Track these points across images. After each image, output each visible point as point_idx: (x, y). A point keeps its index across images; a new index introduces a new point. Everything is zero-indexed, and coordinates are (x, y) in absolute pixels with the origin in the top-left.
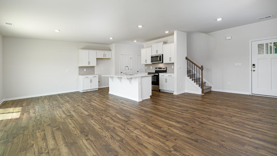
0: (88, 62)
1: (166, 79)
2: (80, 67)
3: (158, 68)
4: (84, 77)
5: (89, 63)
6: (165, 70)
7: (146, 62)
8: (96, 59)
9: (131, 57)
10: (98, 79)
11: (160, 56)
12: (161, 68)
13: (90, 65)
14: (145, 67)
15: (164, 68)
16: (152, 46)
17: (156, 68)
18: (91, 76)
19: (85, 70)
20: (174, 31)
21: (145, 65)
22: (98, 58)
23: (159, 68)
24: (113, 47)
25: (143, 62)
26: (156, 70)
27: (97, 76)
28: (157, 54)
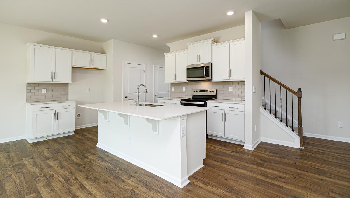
0: (52, 73)
1: (223, 114)
2: (29, 84)
3: (198, 91)
4: (38, 106)
5: (53, 75)
6: (214, 94)
7: (175, 79)
8: (71, 69)
9: (145, 69)
10: (74, 110)
11: (208, 67)
12: (206, 91)
13: (56, 81)
14: (171, 88)
15: (213, 92)
16: (188, 49)
17: (195, 90)
18: (56, 106)
19: (44, 91)
20: (246, 13)
21: (171, 83)
22: (75, 65)
23: (201, 91)
24: (110, 46)
25: (169, 79)
26: (195, 93)
27: (73, 105)
28: (198, 63)
